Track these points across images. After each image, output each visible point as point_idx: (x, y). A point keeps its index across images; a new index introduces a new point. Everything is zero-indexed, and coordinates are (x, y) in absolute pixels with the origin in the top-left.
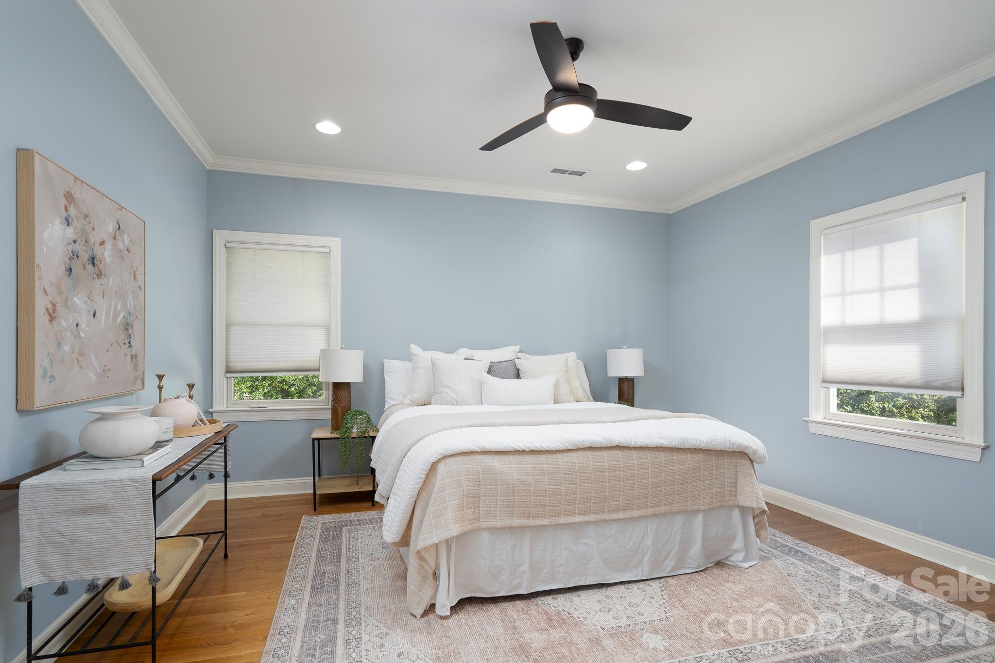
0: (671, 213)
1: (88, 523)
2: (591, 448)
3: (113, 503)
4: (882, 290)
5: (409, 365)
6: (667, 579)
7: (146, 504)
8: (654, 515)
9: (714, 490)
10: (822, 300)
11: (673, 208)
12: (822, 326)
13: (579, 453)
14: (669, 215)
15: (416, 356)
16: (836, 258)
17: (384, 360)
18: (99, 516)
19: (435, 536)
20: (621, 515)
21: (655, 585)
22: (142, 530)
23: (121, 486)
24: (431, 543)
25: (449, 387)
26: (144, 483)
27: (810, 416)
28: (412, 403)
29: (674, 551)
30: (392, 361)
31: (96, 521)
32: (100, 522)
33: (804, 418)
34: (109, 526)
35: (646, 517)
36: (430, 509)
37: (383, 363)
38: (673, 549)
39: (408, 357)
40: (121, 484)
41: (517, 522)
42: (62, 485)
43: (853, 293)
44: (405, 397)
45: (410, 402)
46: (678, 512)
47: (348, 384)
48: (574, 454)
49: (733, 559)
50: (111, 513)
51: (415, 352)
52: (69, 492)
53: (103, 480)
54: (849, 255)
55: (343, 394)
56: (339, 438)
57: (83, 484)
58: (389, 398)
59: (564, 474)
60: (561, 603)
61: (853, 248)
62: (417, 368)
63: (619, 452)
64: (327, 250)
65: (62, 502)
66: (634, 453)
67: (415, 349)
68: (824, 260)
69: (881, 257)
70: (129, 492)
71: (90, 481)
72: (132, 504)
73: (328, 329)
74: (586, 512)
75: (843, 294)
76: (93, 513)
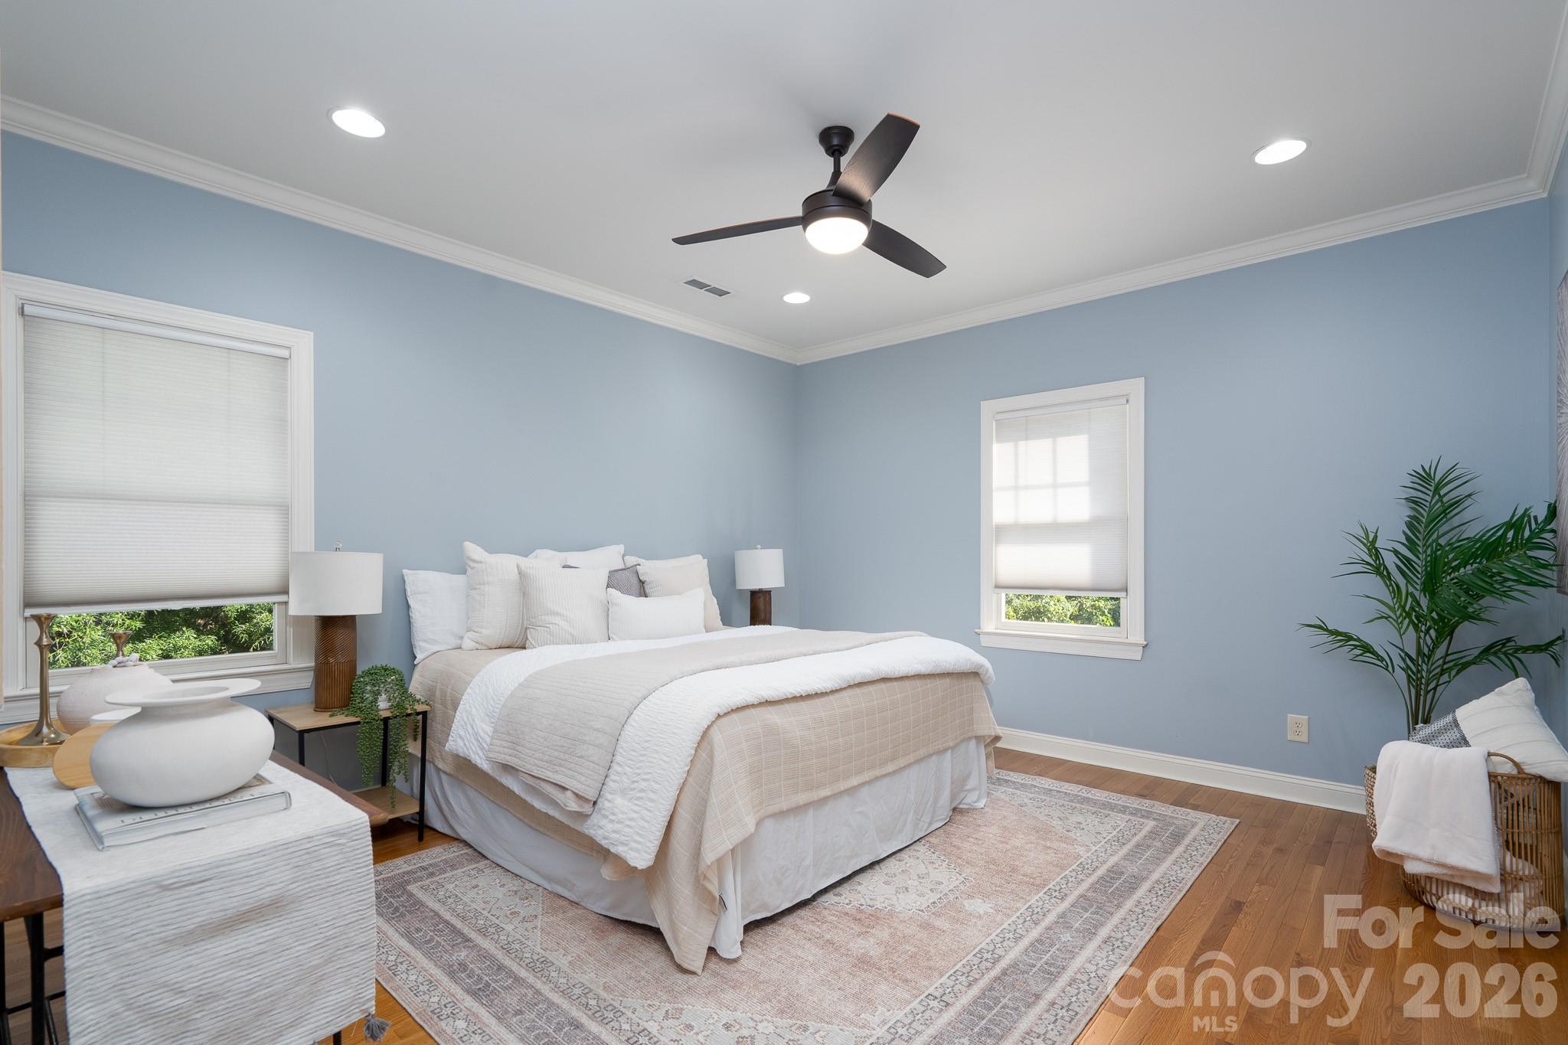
0: (798, 364)
1: (240, 947)
2: (860, 685)
3: (297, 890)
4: (1055, 486)
5: (459, 580)
6: (927, 839)
7: (360, 878)
8: (917, 761)
9: (957, 722)
10: (994, 493)
11: (802, 358)
12: (994, 524)
13: (850, 692)
14: (796, 367)
15: (481, 562)
16: (1009, 447)
17: (405, 571)
18: (261, 927)
19: (726, 839)
20: (890, 768)
21: (918, 847)
22: (352, 934)
23: (309, 850)
24: (724, 852)
25: (561, 615)
26: (356, 835)
27: (982, 627)
28: (478, 646)
29: (929, 803)
30: (423, 574)
31: (257, 939)
32: (265, 939)
33: (976, 630)
34: (286, 943)
35: (909, 765)
36: (715, 800)
37: (403, 575)
38: (929, 800)
39: (461, 567)
40: (309, 845)
41: (802, 798)
42: (177, 874)
43: (1027, 487)
44: (462, 638)
45: (475, 644)
46: (933, 754)
47: (353, 618)
48: (845, 694)
49: (968, 800)
50: (289, 913)
51: (476, 557)
52: (193, 888)
53: (269, 846)
54: (1022, 444)
55: (340, 636)
56: (358, 723)
57: (227, 862)
58: (425, 641)
59: (841, 722)
60: (846, 897)
61: (1027, 439)
62: (484, 584)
63: (883, 686)
64: (285, 353)
65: (178, 914)
66: (895, 684)
67: (474, 551)
68: (996, 448)
69: (1054, 451)
70: (326, 861)
71: (240, 854)
72: (334, 883)
73: (285, 510)
74: (860, 772)
75: (1016, 488)
76: (248, 924)
